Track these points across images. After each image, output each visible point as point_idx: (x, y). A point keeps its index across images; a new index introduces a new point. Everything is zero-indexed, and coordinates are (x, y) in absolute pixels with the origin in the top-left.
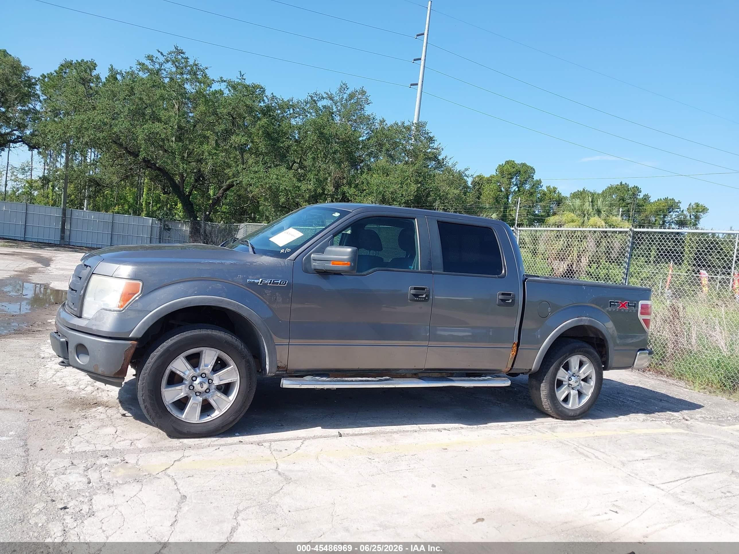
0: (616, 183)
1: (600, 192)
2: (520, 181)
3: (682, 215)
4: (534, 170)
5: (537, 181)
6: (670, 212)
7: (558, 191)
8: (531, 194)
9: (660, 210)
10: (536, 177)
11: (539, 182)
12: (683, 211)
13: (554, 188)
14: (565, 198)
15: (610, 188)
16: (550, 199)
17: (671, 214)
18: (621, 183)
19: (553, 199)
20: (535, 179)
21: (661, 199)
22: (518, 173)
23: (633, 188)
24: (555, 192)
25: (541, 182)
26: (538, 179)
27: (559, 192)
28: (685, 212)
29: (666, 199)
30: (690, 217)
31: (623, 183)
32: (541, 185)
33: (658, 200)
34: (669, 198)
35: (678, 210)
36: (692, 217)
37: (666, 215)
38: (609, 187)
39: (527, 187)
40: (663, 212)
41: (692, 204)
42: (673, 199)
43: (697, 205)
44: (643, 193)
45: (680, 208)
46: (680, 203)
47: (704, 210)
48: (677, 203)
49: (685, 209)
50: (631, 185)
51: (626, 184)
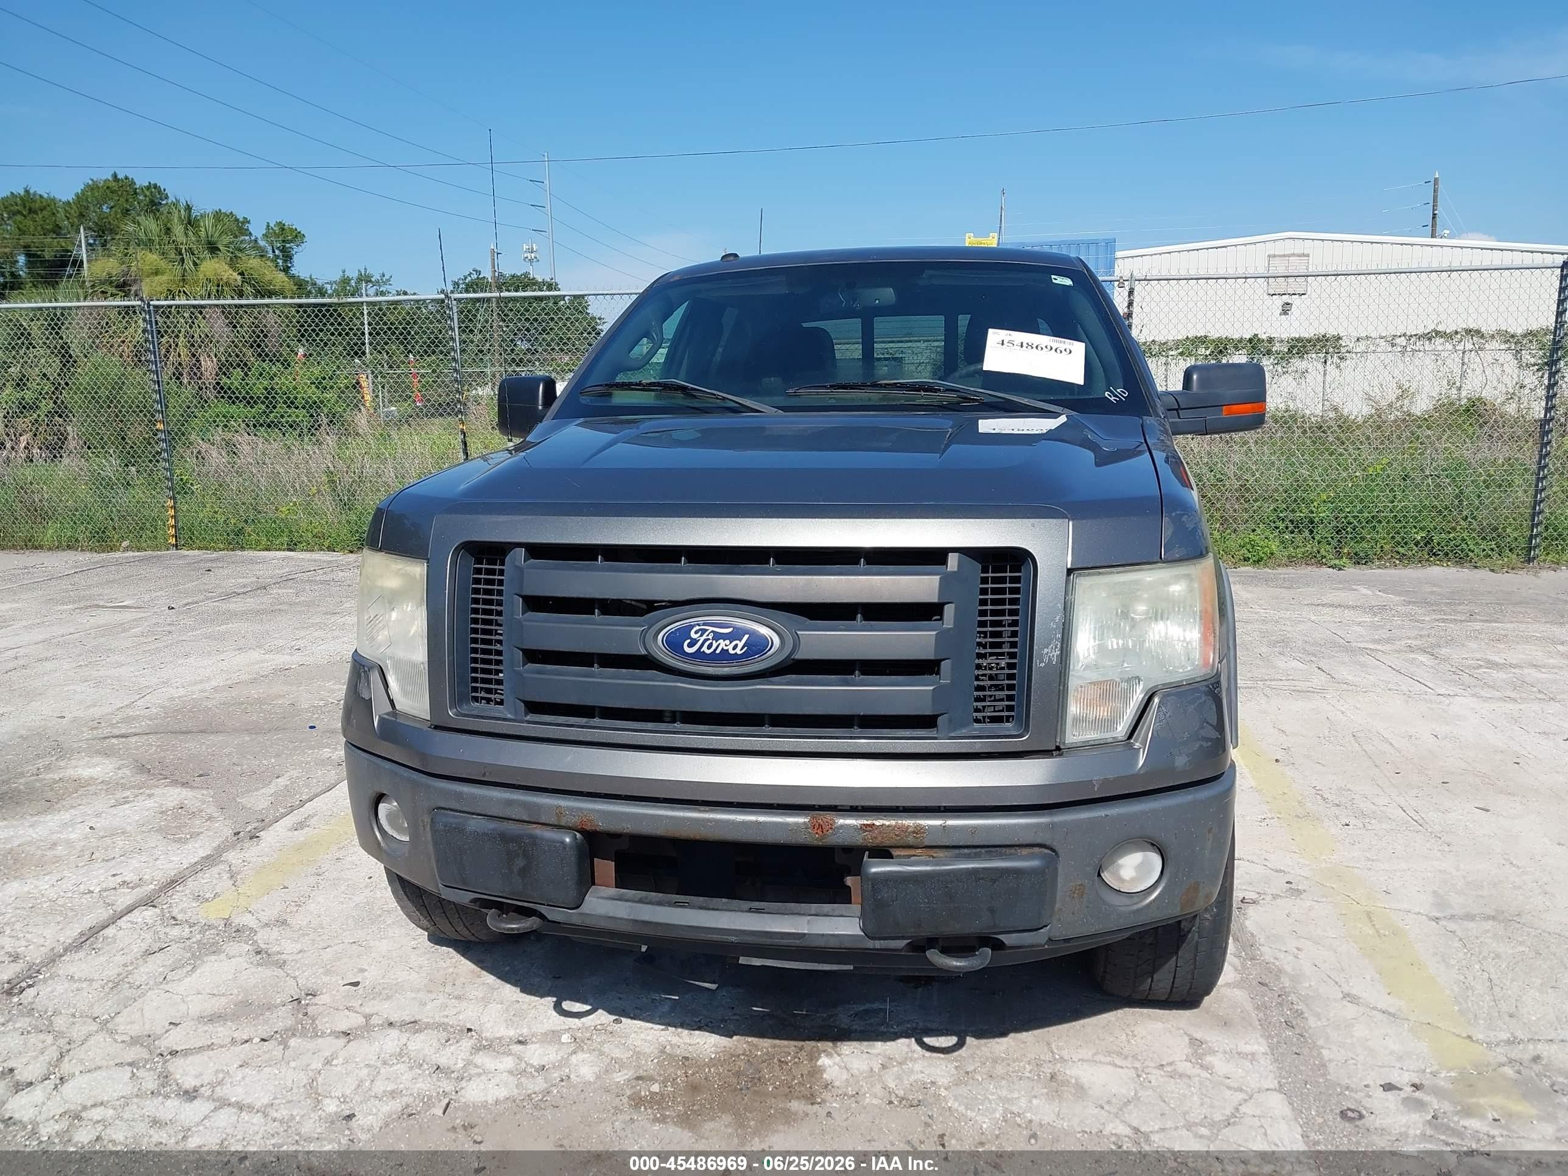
0: (103, 176)
12: (256, 240)
18: (115, 176)
23: (148, 188)
28: (261, 242)
30: (274, 252)
31: (119, 177)
34: (223, 212)
35: (247, 238)
36: (277, 252)
38: (89, 186)
41: (272, 225)
42: (232, 213)
43: (282, 227)
44: (171, 199)
45: (250, 234)
46: (249, 222)
47: (298, 237)
48: (243, 223)
49: (259, 236)
50: (141, 181)
51: (126, 178)
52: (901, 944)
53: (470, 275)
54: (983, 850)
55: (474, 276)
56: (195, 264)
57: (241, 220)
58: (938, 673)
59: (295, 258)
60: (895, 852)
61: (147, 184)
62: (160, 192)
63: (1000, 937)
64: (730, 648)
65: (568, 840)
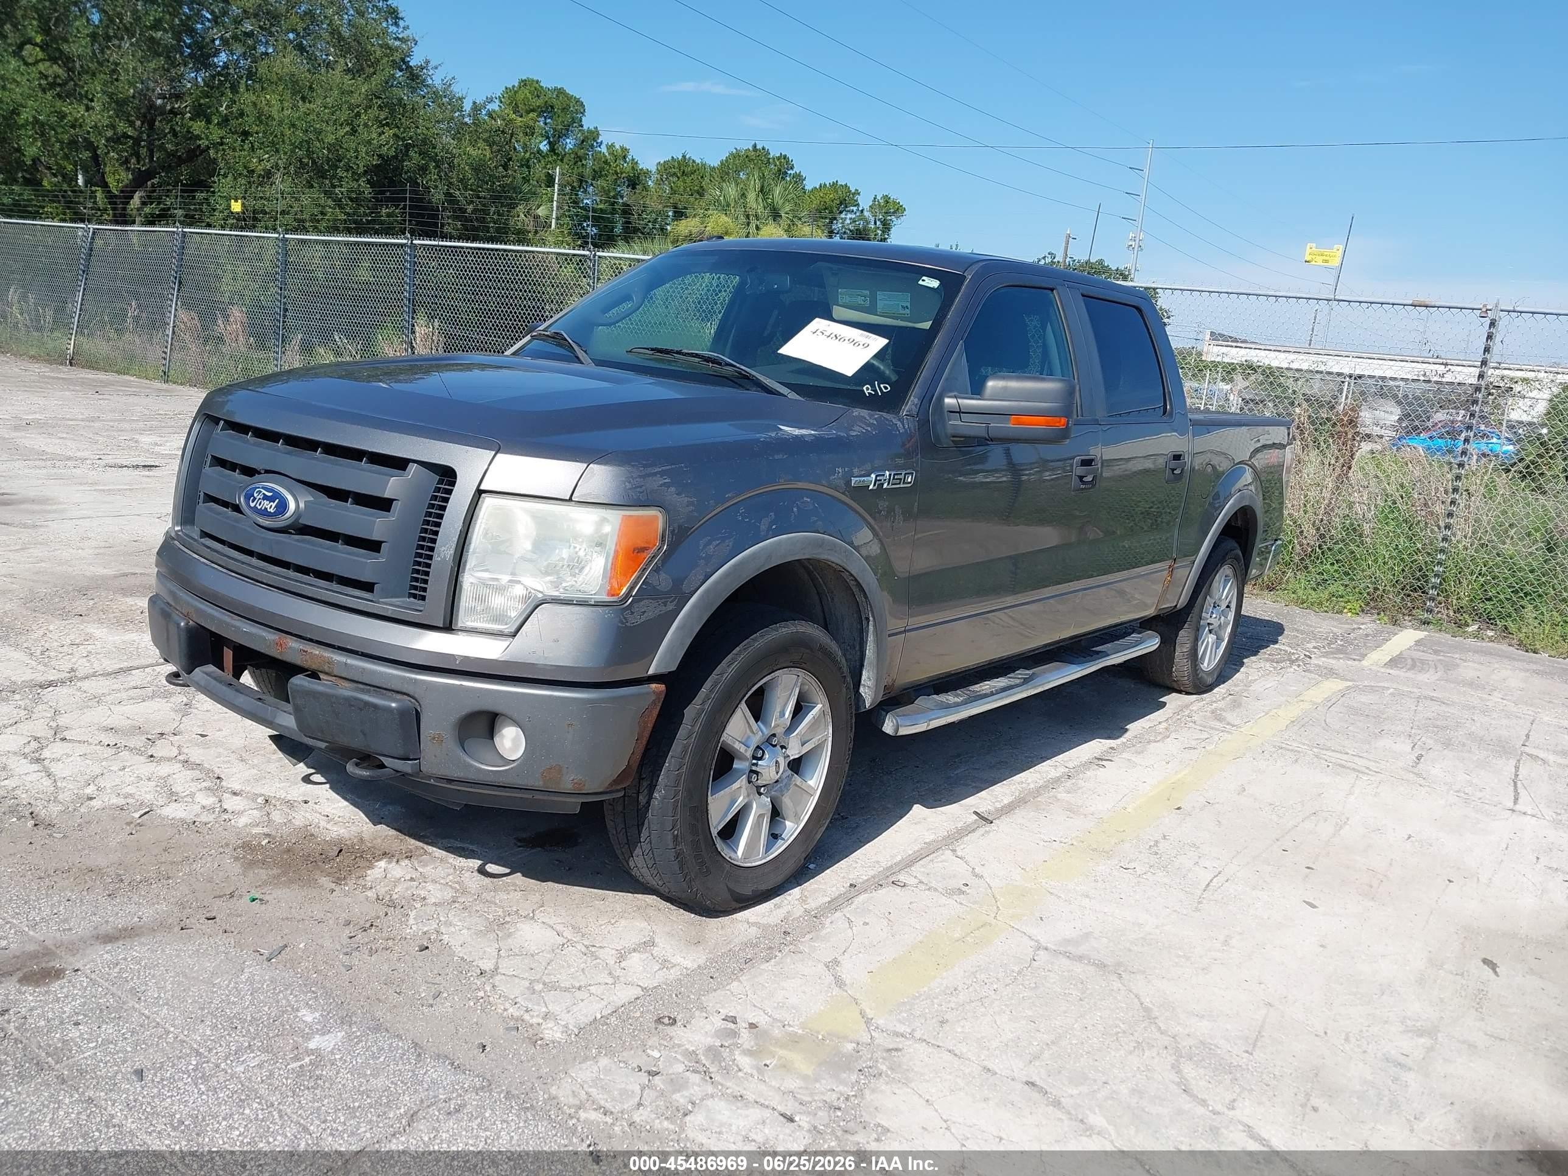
0: (746, 145)
1: (716, 163)
2: (555, 130)
3: (861, 219)
4: (582, 105)
5: (589, 131)
6: (841, 212)
7: (630, 157)
8: (579, 159)
9: (826, 209)
10: (588, 123)
11: (594, 135)
12: (862, 211)
13: (622, 148)
14: (647, 173)
15: (735, 156)
16: (617, 174)
17: (843, 216)
18: (755, 146)
19: (622, 173)
20: (585, 128)
21: (825, 185)
22: (547, 110)
23: (779, 158)
24: (625, 157)
25: (598, 134)
26: (592, 128)
27: (633, 160)
28: (866, 214)
29: (835, 184)
30: (875, 223)
31: (758, 147)
32: (599, 141)
33: (821, 186)
34: (839, 183)
35: (855, 209)
36: (878, 223)
37: (835, 219)
38: (732, 154)
39: (570, 143)
40: (831, 212)
41: (879, 198)
42: (846, 185)
43: (887, 200)
44: (796, 170)
45: (858, 205)
46: (859, 194)
47: (899, 210)
48: (854, 194)
49: (867, 207)
50: (774, 153)
51: (763, 149)
52: (323, 745)
53: (1044, 258)
54: (372, 688)
55: (1048, 260)
56: (758, 228)
57: (853, 191)
58: (379, 552)
59: (893, 230)
60: (322, 676)
61: (778, 155)
62: (787, 162)
63: (381, 758)
64: (268, 507)
65: (182, 624)
